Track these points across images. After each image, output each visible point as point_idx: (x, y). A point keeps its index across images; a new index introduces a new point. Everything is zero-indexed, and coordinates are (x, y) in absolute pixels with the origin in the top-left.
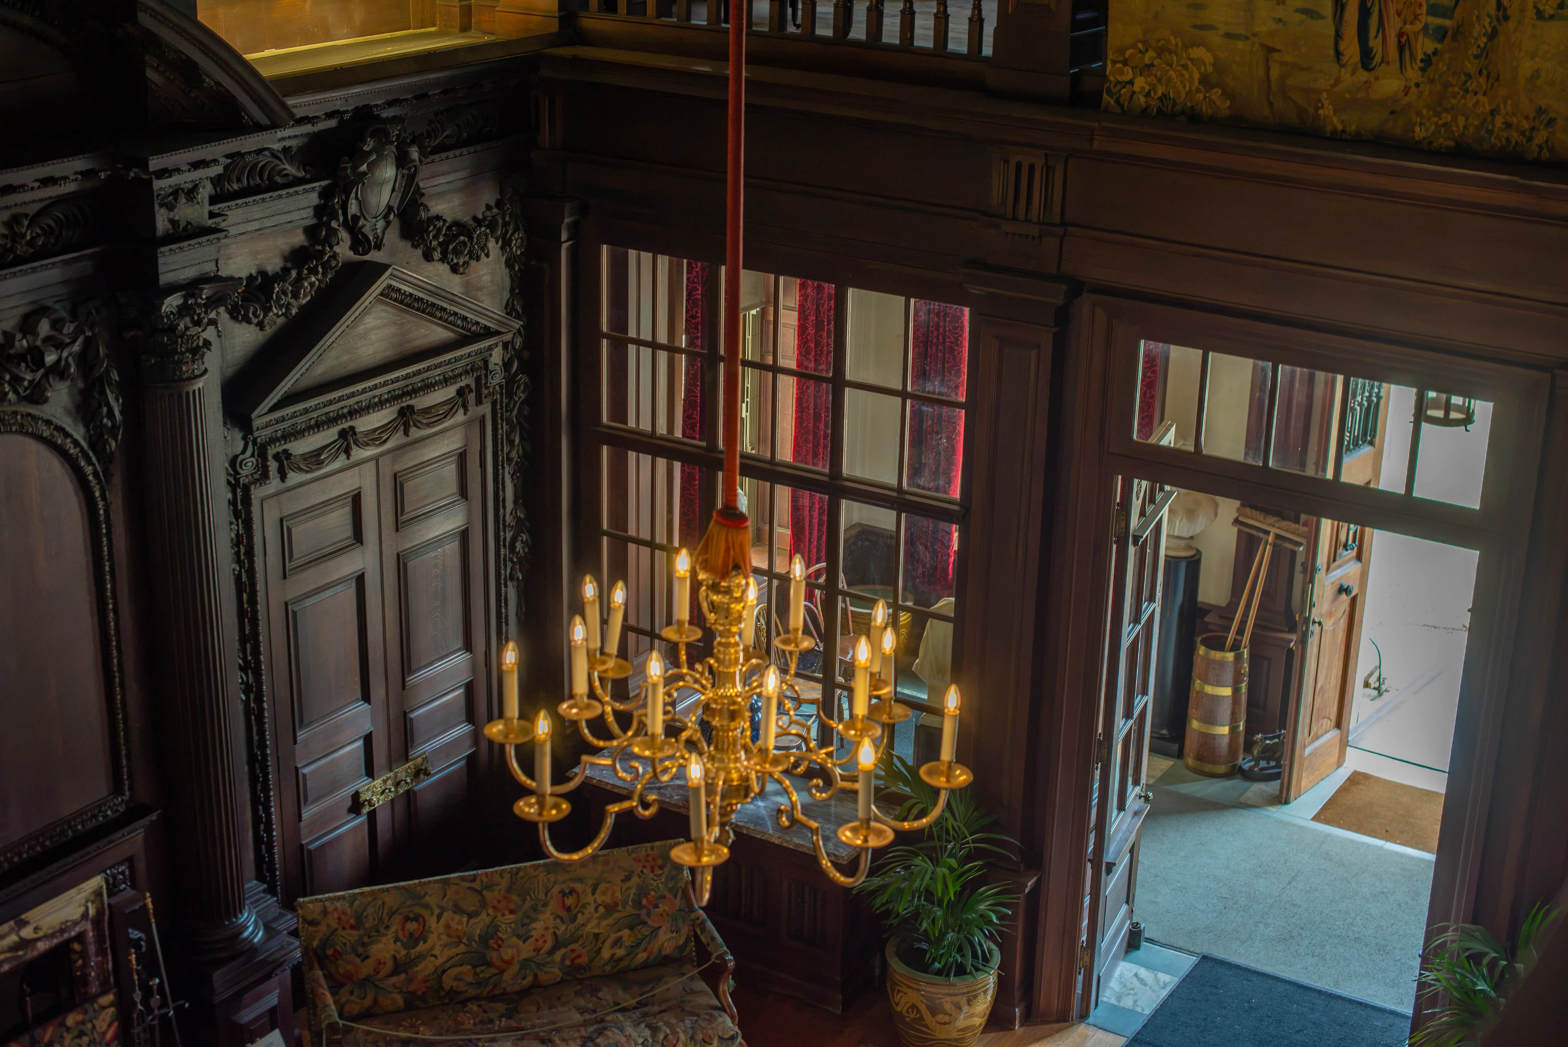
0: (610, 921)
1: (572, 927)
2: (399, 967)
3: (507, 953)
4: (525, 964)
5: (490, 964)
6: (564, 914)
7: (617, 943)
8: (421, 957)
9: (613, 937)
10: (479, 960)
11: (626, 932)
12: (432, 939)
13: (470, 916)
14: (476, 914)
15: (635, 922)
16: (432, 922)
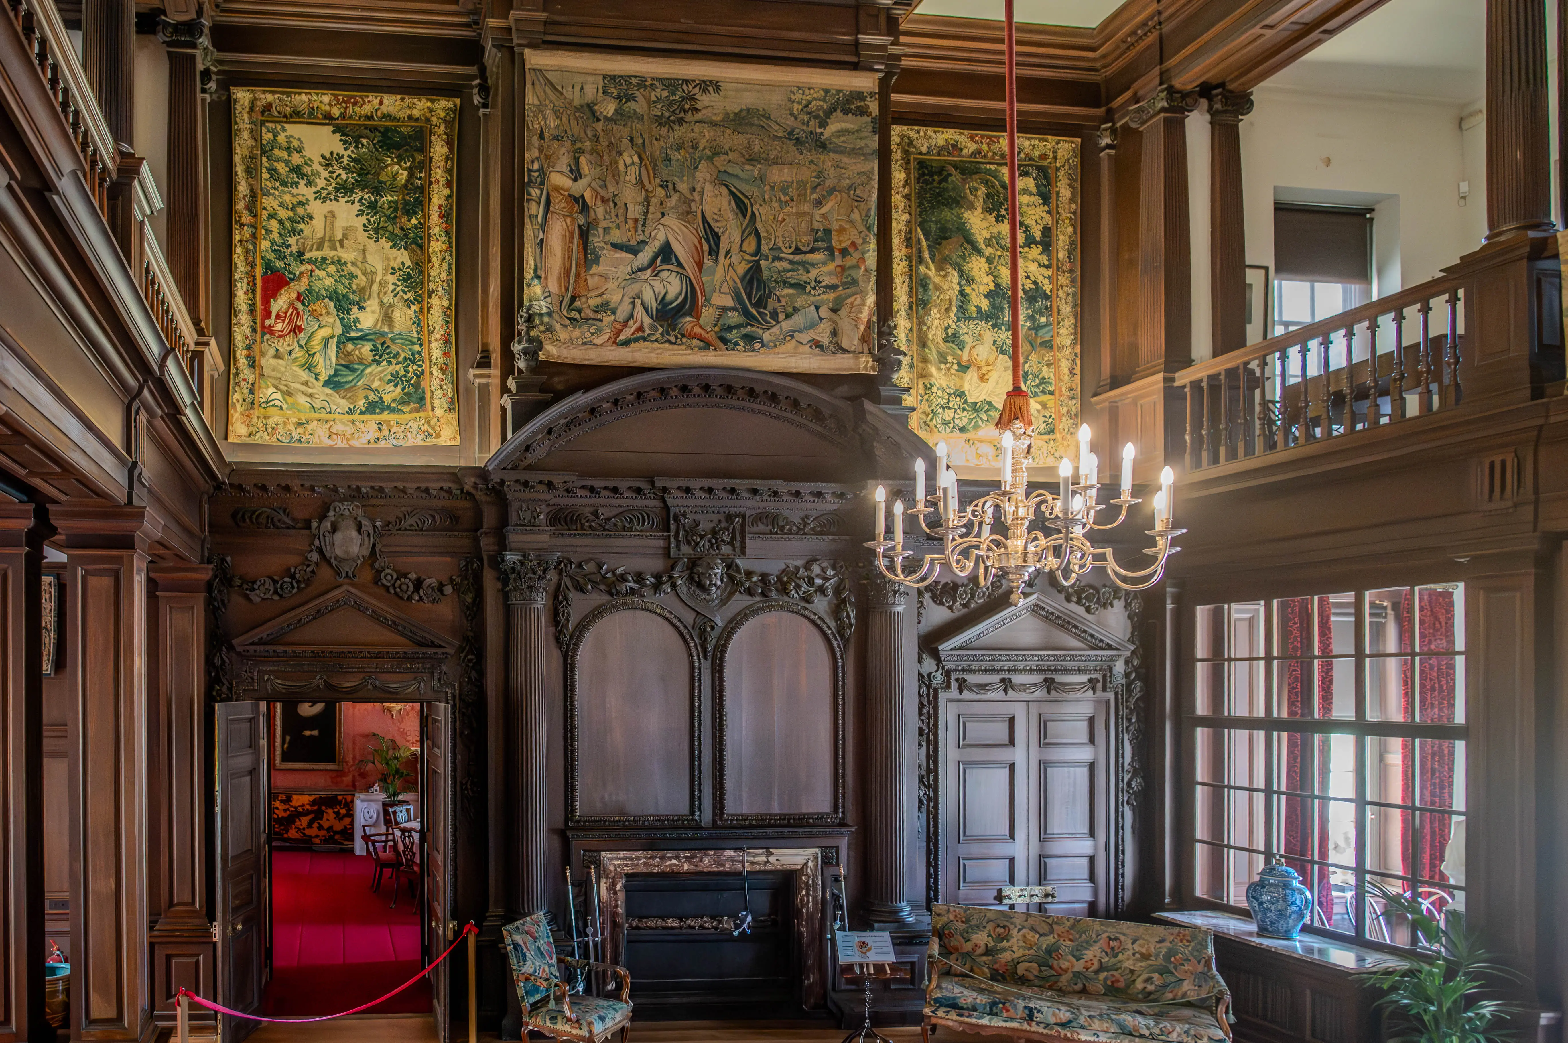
0: (1143, 964)
1: (1113, 960)
2: (988, 952)
3: (1065, 965)
4: (1077, 975)
5: (1051, 967)
6: (1109, 951)
7: (1148, 980)
8: (1004, 949)
9: (1145, 976)
10: (1043, 963)
11: (1156, 976)
12: (1013, 941)
13: (1041, 935)
14: (1045, 935)
15: (1163, 971)
16: (1014, 932)
